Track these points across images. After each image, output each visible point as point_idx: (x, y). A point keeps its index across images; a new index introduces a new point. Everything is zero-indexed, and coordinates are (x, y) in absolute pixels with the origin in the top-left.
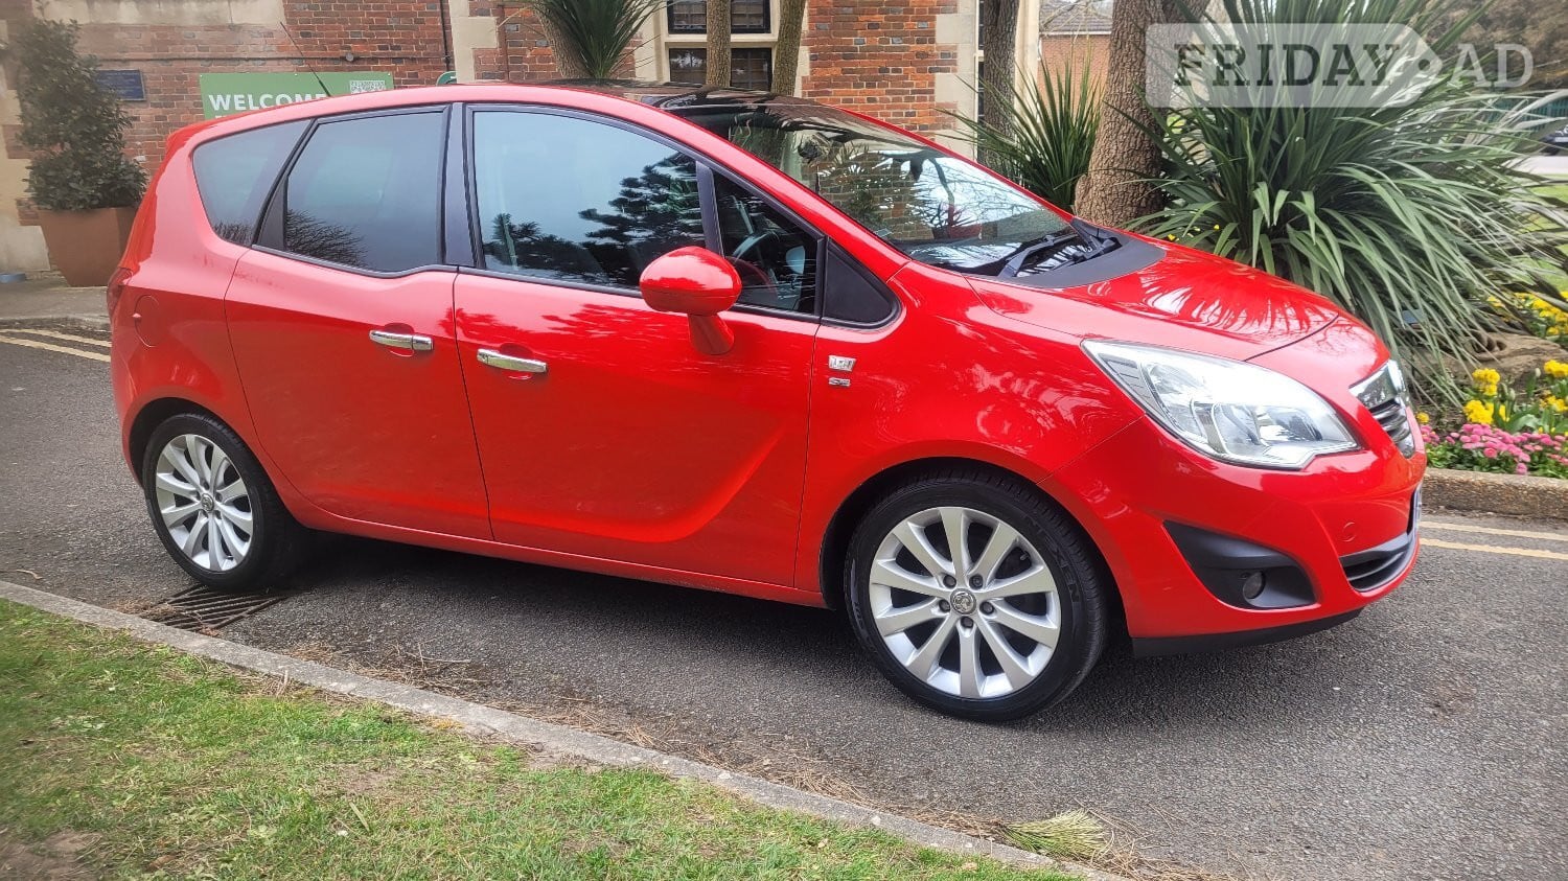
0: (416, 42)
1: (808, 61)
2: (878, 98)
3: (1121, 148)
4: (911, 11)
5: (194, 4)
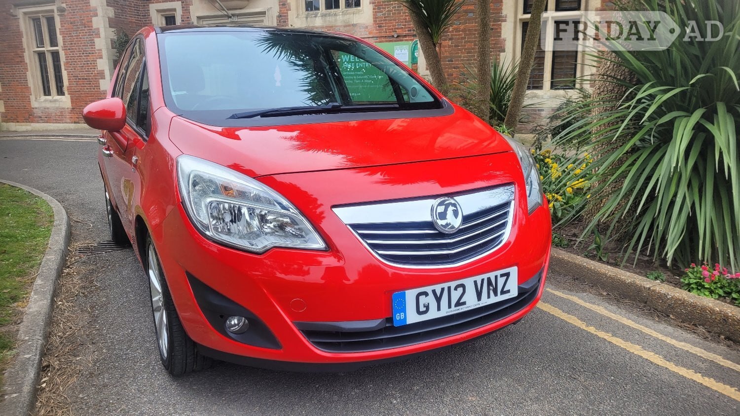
5: (341, 16)
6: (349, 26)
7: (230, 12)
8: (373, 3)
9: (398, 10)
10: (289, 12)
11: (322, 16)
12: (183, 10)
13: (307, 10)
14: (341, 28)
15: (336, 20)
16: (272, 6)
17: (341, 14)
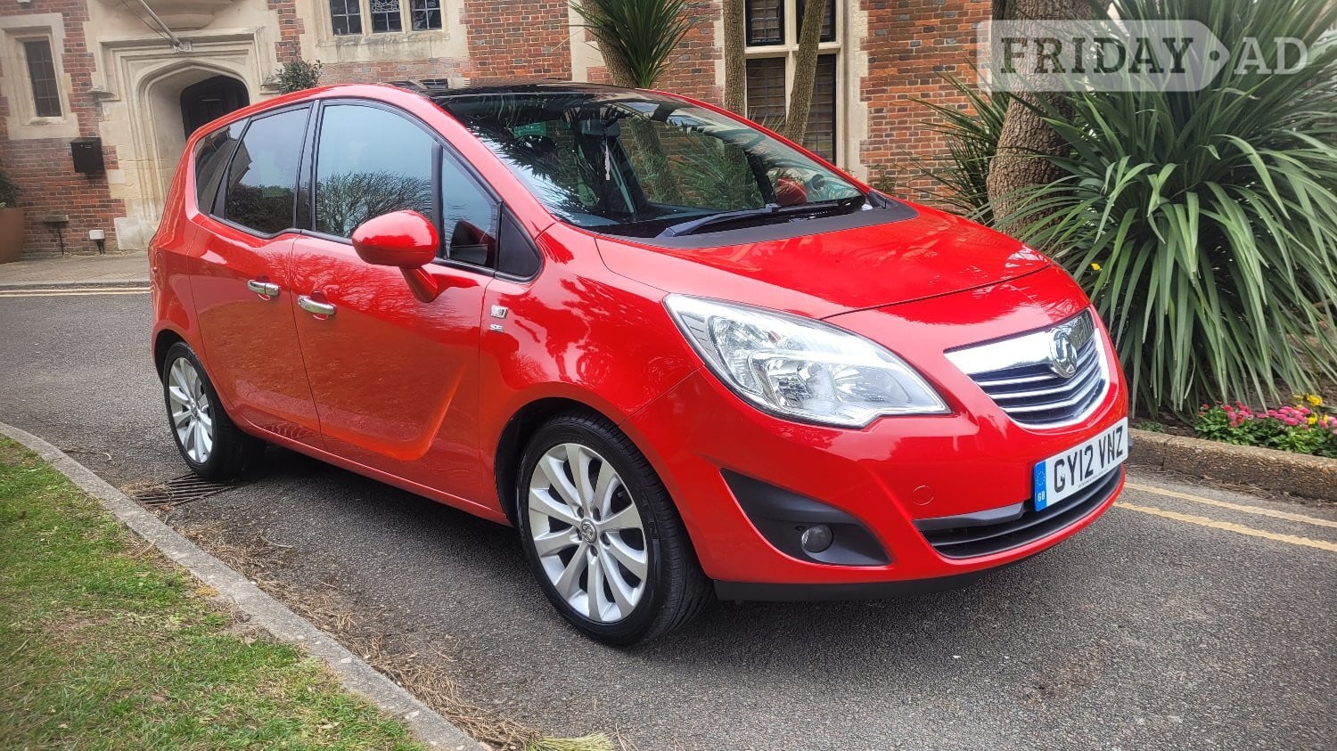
0: (562, 65)
1: (867, 63)
2: (931, 93)
3: (1024, 127)
4: (966, 14)
5: (406, 44)
6: (424, 62)
7: (176, 35)
8: (467, 22)
9: (514, 35)
10: (301, 36)
11: (369, 44)
12: (66, 30)
13: (335, 32)
14: (408, 67)
15: (397, 52)
16: (265, 25)
17: (405, 40)
